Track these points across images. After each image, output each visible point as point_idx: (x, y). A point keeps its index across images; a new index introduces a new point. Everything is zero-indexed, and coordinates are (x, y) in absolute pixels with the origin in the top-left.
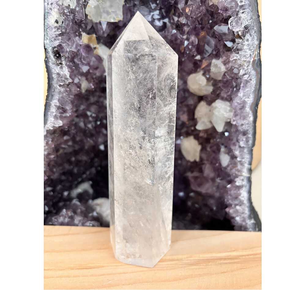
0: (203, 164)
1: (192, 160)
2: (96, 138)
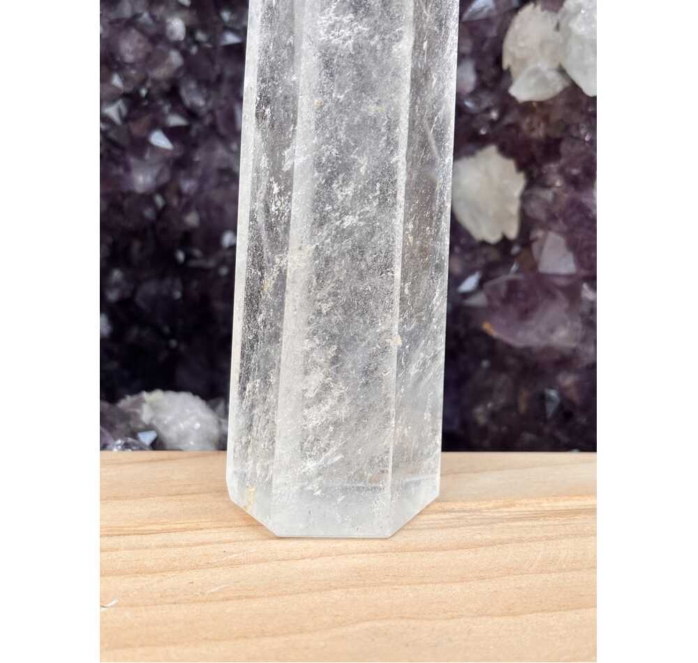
0: (533, 242)
1: (493, 238)
2: (128, 169)
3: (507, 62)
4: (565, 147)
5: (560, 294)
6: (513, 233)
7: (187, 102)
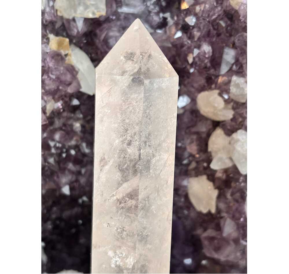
0: (222, 218)
1: (205, 211)
2: (58, 177)
3: (210, 149)
4: (233, 184)
5: (232, 243)
6: (213, 211)
7: (82, 151)
